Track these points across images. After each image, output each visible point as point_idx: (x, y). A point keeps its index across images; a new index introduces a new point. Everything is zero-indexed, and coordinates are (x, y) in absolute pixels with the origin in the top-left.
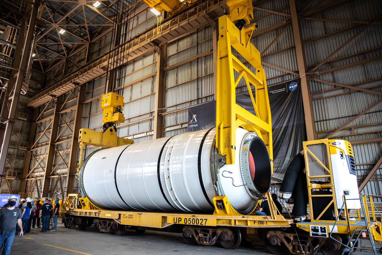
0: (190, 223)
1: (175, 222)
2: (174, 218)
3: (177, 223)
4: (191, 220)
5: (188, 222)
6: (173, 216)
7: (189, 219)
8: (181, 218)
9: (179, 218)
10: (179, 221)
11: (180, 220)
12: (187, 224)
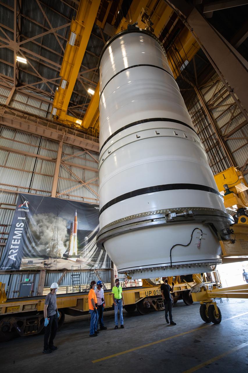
0: (158, 293)
1: (147, 295)
2: (146, 292)
3: (149, 296)
4: (158, 291)
5: (156, 293)
6: (144, 290)
7: (157, 290)
8: (150, 291)
9: (149, 291)
10: (150, 294)
11: (150, 292)
12: (156, 295)
